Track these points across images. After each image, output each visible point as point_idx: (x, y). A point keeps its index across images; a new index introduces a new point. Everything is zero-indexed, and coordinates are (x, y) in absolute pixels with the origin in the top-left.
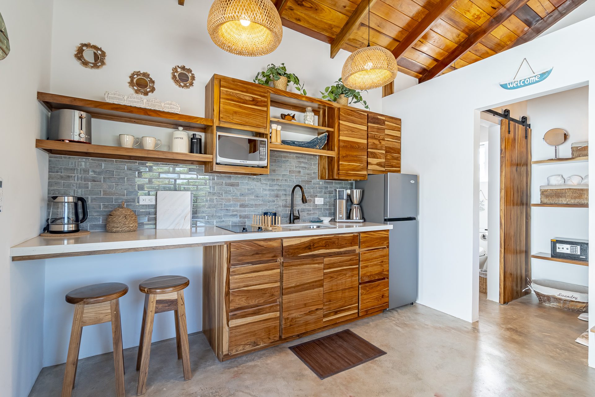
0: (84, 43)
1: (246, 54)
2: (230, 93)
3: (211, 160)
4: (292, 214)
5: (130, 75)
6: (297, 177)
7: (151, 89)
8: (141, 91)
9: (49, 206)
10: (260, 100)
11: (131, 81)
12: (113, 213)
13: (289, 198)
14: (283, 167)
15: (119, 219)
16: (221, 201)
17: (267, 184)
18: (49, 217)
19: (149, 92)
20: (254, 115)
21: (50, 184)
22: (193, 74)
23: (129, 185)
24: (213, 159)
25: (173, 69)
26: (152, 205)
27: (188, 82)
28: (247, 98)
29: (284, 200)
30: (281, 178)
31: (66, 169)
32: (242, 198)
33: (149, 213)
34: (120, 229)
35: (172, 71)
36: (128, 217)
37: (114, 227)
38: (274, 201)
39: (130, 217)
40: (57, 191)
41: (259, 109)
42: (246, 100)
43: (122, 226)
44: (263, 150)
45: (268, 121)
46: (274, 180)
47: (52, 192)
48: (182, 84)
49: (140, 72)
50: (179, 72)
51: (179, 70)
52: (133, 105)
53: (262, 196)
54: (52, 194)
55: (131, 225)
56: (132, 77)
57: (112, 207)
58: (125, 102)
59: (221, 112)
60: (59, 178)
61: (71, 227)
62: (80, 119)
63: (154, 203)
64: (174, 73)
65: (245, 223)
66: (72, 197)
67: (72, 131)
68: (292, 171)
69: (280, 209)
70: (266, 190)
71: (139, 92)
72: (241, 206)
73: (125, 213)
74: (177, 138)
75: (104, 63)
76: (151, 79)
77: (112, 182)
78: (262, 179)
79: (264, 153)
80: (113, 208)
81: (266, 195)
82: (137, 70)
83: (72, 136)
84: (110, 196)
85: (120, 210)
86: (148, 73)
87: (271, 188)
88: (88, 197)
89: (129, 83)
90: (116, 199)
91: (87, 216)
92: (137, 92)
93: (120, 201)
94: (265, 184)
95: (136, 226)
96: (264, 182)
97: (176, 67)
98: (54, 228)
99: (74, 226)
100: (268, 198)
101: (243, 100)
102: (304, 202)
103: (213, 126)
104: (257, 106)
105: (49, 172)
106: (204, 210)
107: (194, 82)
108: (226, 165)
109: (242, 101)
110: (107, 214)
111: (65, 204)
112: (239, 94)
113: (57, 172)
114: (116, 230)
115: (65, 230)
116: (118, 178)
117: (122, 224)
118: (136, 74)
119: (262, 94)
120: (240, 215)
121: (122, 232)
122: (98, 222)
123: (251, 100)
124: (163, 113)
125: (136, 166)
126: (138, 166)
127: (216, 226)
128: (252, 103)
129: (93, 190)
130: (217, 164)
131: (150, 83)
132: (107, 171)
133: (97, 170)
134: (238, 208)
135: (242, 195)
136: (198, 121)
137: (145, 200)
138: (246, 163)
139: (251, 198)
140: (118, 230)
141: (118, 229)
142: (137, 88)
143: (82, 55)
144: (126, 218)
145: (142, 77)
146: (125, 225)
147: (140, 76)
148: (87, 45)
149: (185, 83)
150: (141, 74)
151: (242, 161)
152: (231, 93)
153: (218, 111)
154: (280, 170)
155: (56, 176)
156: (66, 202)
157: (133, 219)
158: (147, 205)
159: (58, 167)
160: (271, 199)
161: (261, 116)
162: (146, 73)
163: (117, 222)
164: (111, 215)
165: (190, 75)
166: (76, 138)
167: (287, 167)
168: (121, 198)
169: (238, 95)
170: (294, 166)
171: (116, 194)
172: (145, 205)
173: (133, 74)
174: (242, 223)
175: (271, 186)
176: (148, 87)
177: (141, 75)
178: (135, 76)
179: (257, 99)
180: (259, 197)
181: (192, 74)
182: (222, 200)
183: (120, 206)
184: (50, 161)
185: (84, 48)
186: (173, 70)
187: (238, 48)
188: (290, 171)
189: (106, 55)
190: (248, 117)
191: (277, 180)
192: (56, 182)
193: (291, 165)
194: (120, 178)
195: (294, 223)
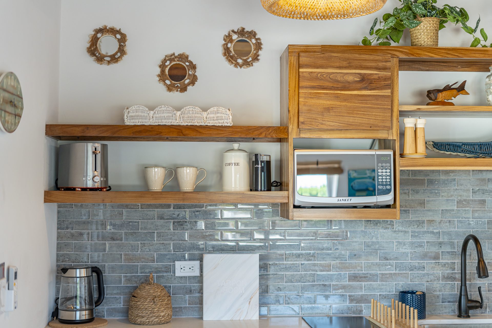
0: (98, 28)
1: (333, 17)
2: (317, 75)
3: (286, 201)
4: (463, 297)
5: (160, 63)
6: (476, 215)
7: (191, 79)
8: (176, 86)
9: (58, 280)
10: (376, 77)
11: (161, 72)
12: (137, 294)
13: (458, 261)
14: (443, 194)
15: (146, 303)
16: (313, 268)
17: (405, 232)
18: (59, 296)
19: (189, 84)
20: (365, 107)
21: (59, 247)
22: (259, 39)
23: (160, 243)
24: (288, 197)
25: (225, 38)
26: (194, 277)
27: (249, 56)
28: (351, 78)
29: (447, 265)
30: (438, 218)
31: (79, 223)
32: (353, 261)
33: (191, 291)
34: (147, 319)
35: (224, 42)
36: (157, 300)
37: (137, 316)
38: (424, 268)
39: (161, 301)
40: (67, 256)
41: (375, 94)
42: (349, 82)
43: (149, 315)
44: (384, 174)
45: (396, 113)
46: (423, 222)
47: (61, 258)
48: (240, 61)
49: (174, 54)
50: (235, 40)
51: (235, 37)
52: (162, 123)
53: (395, 256)
54: (61, 260)
55: (162, 314)
56: (163, 66)
57: (136, 280)
58: (151, 120)
59: (302, 113)
60: (69, 236)
61: (84, 314)
62: (94, 155)
63: (197, 273)
64: (227, 44)
65: (361, 311)
66: (85, 269)
67: (84, 173)
68: (465, 200)
69: (438, 285)
70: (404, 245)
71: (174, 89)
72: (354, 278)
73: (154, 293)
74: (229, 164)
75: (124, 52)
76: (191, 62)
77: (137, 241)
78: (396, 222)
79: (386, 179)
80: (138, 282)
81: (406, 254)
82: (170, 53)
83: (85, 181)
84: (134, 262)
85: (147, 287)
86: (187, 53)
87: (415, 240)
88: (105, 265)
89: (159, 76)
90: (143, 268)
91: (104, 295)
92: (170, 88)
93: (147, 271)
94: (402, 231)
95: (169, 314)
96: (400, 228)
97: (229, 34)
98: (64, 315)
99: (87, 313)
100: (409, 261)
101: (343, 83)
102: (482, 275)
103: (288, 138)
104: (370, 90)
105: (58, 229)
106: (280, 285)
107: (260, 52)
108: (313, 207)
109: (340, 85)
110: (130, 292)
111: (77, 280)
112: (333, 73)
113: (67, 228)
114: (141, 321)
115: (77, 319)
116: (144, 233)
117: (149, 312)
118: (169, 60)
119: (381, 64)
120: (350, 296)
121: (149, 324)
122: (119, 305)
123: (358, 79)
124: (206, 127)
125: (171, 211)
126: (173, 211)
127: (302, 318)
128: (359, 85)
129: (111, 254)
130: (295, 207)
131: (189, 70)
132: (130, 222)
133: (118, 222)
134: (346, 281)
135: (354, 256)
136: (261, 133)
137: (183, 269)
138: (349, 202)
139: (372, 263)
140: (144, 322)
141: (143, 320)
142: (171, 82)
143: (97, 47)
144: (154, 302)
145: (178, 63)
146: (154, 313)
147: (174, 61)
148: (103, 30)
149: (245, 58)
150: (176, 57)
151: (342, 198)
152: (319, 75)
153: (297, 111)
154: (435, 201)
155: (66, 234)
156: (78, 277)
157: (165, 303)
158: (187, 277)
159: (68, 221)
160: (416, 263)
161: (378, 108)
162: (183, 54)
163: (142, 308)
164: (135, 297)
165: (254, 41)
166: (90, 184)
167: (452, 193)
168: (149, 266)
169: (331, 76)
170: (468, 190)
171: (143, 260)
172: (184, 277)
173: (165, 59)
174: (354, 313)
175: (415, 236)
176: (186, 78)
177: (176, 59)
178: (168, 63)
179: (369, 77)
180: (391, 260)
181: (257, 39)
182: (315, 266)
183: (147, 281)
184: (59, 212)
185: (99, 35)
186: (224, 40)
187: (318, 10)
188: (459, 202)
189: (127, 38)
190: (352, 114)
191: (430, 222)
192: (65, 244)
193: (461, 189)
194: (147, 232)
195: (468, 317)
